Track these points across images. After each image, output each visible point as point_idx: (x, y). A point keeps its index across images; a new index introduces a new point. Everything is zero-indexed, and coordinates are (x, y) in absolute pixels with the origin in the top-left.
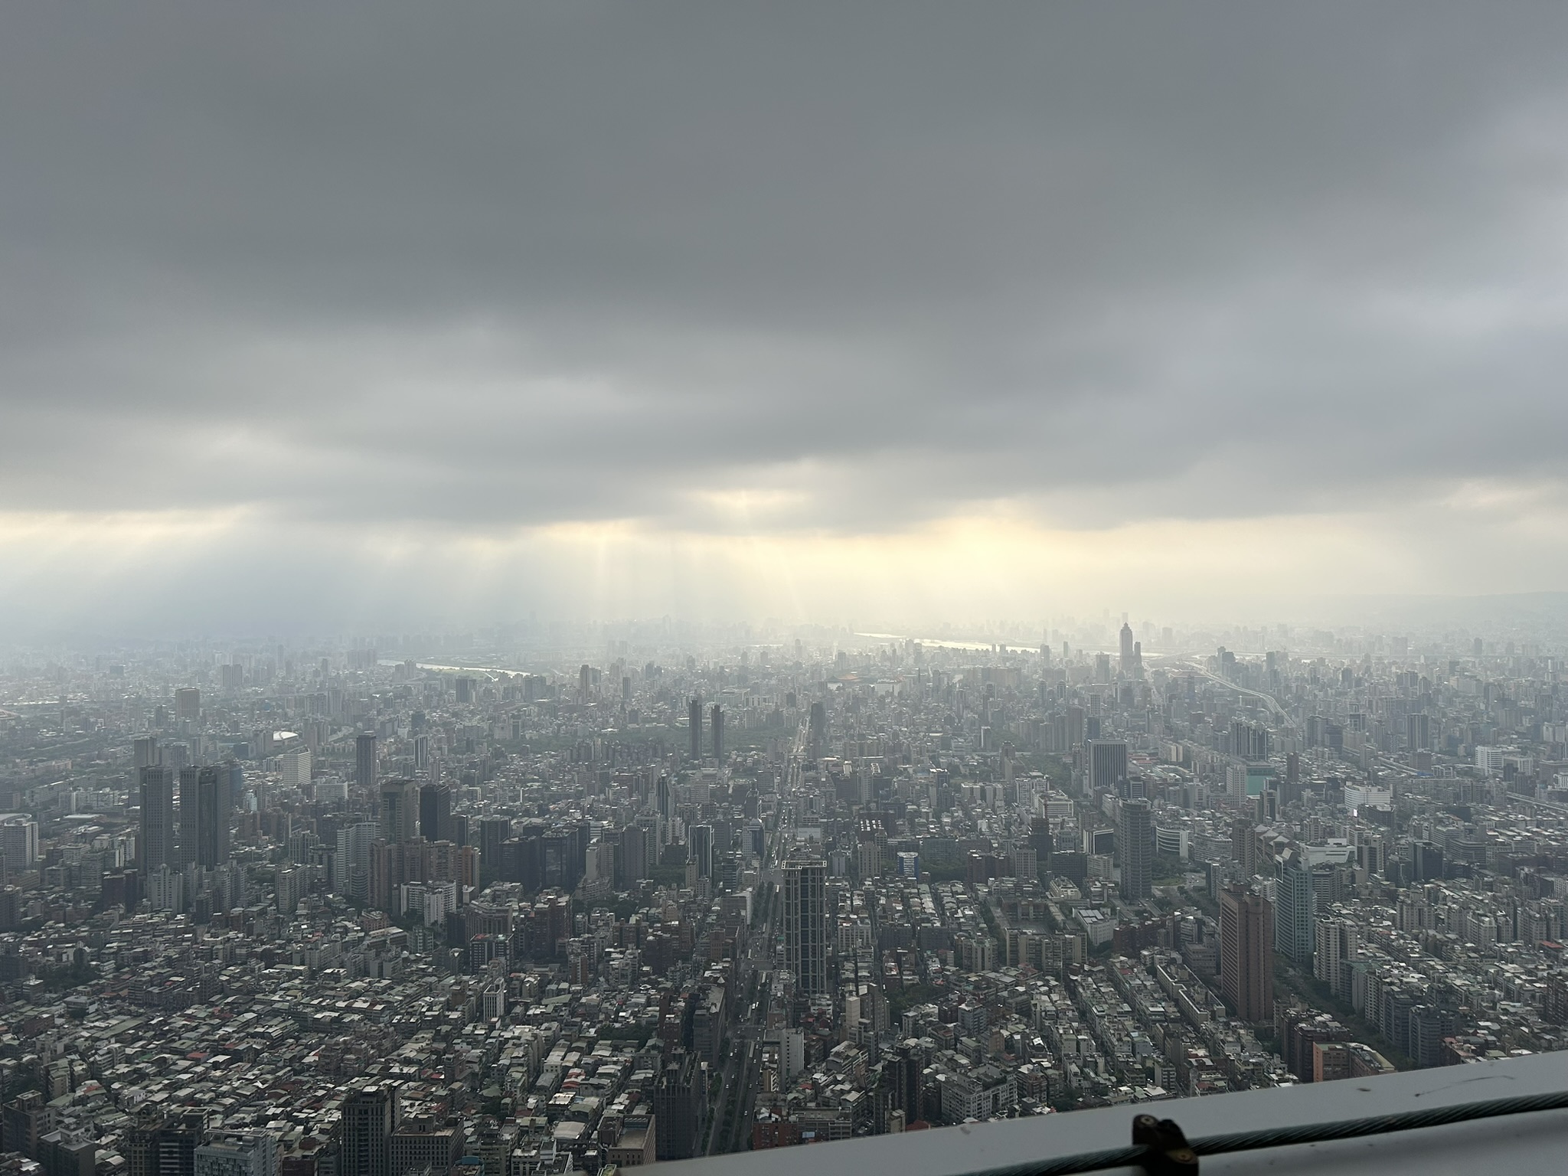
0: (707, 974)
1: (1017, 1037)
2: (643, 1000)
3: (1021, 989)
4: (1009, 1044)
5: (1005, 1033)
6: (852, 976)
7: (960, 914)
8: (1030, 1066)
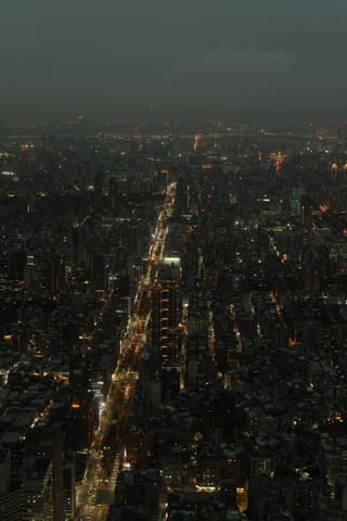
0: (101, 346)
1: (297, 386)
2: (60, 361)
3: (302, 358)
4: (292, 390)
5: (289, 384)
6: (194, 348)
7: (266, 313)
8: (304, 404)
